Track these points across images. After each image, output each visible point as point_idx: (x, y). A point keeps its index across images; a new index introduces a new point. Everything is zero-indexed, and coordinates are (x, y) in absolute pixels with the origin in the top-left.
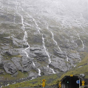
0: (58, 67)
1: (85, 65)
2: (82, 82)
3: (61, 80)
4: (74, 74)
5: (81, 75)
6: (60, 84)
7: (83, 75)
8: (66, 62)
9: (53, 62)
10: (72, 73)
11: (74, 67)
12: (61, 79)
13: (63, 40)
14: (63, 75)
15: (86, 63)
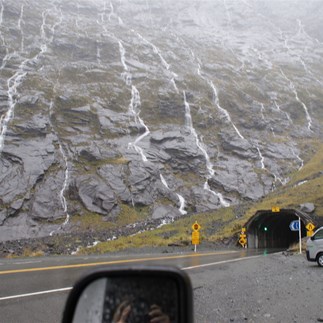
0: (237, 188)
1: (317, 179)
2: (307, 227)
3: (246, 224)
4: (284, 206)
5: (305, 208)
6: (243, 236)
7: (310, 207)
8: (260, 173)
9: (219, 172)
10: (278, 202)
11: (284, 184)
12: (246, 221)
13: (247, 106)
14: (251, 211)
15: (317, 172)
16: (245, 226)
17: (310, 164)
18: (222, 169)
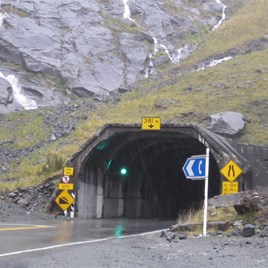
0: (58, 64)
1: (255, 53)
2: (224, 171)
3: (77, 156)
4: (172, 115)
5: (222, 123)
6: (66, 186)
7: (234, 121)
8: (118, 28)
9: (15, 20)
10: (158, 107)
11: (175, 59)
12: (76, 149)
14: (89, 123)
15: (257, 36)
16: (73, 162)
17: (243, 16)
18: (23, 13)
